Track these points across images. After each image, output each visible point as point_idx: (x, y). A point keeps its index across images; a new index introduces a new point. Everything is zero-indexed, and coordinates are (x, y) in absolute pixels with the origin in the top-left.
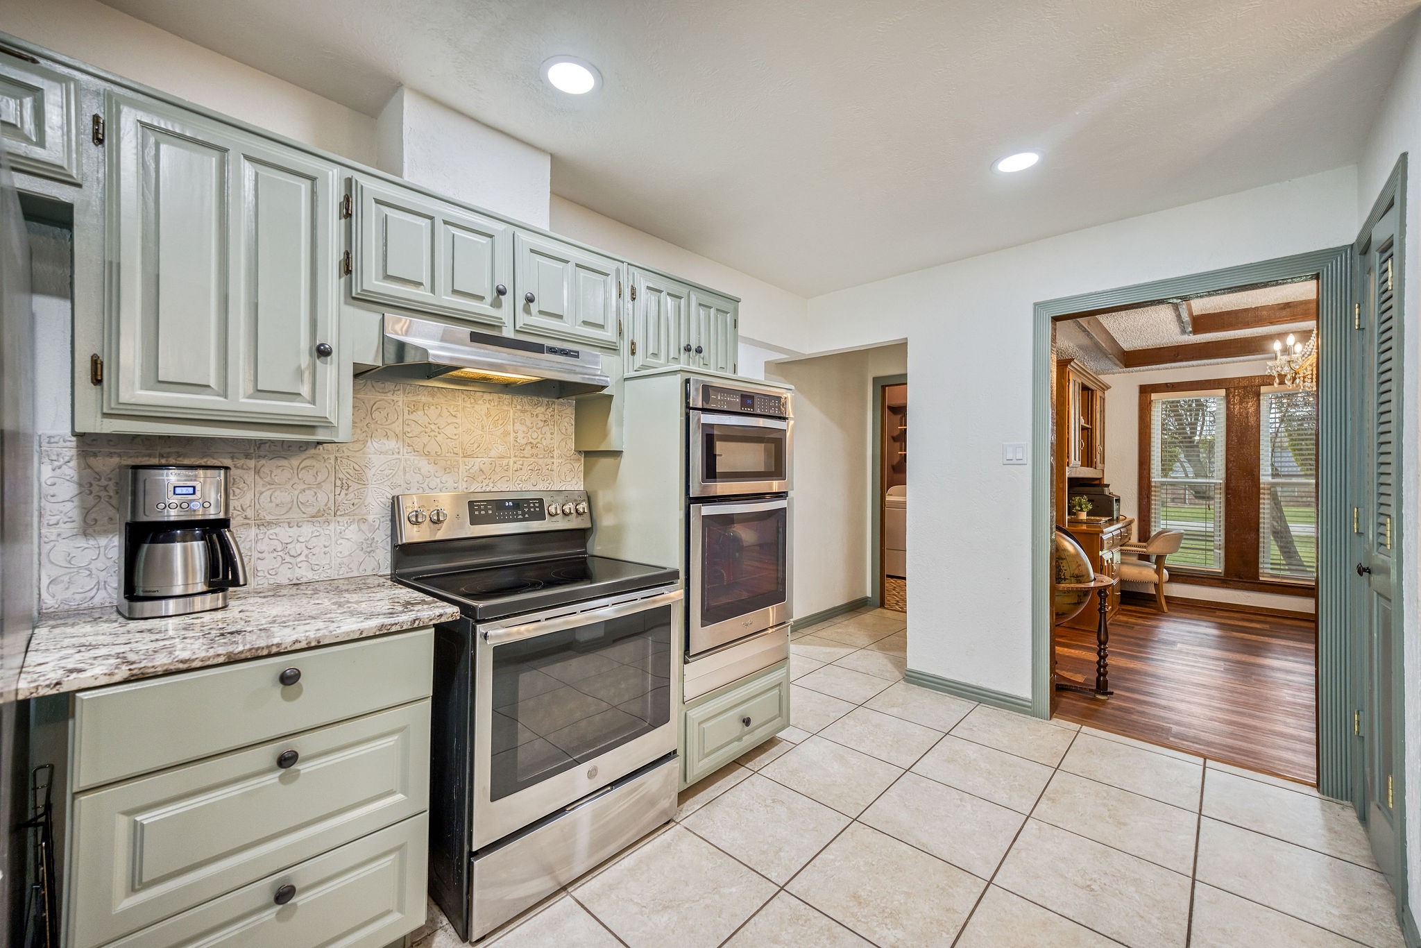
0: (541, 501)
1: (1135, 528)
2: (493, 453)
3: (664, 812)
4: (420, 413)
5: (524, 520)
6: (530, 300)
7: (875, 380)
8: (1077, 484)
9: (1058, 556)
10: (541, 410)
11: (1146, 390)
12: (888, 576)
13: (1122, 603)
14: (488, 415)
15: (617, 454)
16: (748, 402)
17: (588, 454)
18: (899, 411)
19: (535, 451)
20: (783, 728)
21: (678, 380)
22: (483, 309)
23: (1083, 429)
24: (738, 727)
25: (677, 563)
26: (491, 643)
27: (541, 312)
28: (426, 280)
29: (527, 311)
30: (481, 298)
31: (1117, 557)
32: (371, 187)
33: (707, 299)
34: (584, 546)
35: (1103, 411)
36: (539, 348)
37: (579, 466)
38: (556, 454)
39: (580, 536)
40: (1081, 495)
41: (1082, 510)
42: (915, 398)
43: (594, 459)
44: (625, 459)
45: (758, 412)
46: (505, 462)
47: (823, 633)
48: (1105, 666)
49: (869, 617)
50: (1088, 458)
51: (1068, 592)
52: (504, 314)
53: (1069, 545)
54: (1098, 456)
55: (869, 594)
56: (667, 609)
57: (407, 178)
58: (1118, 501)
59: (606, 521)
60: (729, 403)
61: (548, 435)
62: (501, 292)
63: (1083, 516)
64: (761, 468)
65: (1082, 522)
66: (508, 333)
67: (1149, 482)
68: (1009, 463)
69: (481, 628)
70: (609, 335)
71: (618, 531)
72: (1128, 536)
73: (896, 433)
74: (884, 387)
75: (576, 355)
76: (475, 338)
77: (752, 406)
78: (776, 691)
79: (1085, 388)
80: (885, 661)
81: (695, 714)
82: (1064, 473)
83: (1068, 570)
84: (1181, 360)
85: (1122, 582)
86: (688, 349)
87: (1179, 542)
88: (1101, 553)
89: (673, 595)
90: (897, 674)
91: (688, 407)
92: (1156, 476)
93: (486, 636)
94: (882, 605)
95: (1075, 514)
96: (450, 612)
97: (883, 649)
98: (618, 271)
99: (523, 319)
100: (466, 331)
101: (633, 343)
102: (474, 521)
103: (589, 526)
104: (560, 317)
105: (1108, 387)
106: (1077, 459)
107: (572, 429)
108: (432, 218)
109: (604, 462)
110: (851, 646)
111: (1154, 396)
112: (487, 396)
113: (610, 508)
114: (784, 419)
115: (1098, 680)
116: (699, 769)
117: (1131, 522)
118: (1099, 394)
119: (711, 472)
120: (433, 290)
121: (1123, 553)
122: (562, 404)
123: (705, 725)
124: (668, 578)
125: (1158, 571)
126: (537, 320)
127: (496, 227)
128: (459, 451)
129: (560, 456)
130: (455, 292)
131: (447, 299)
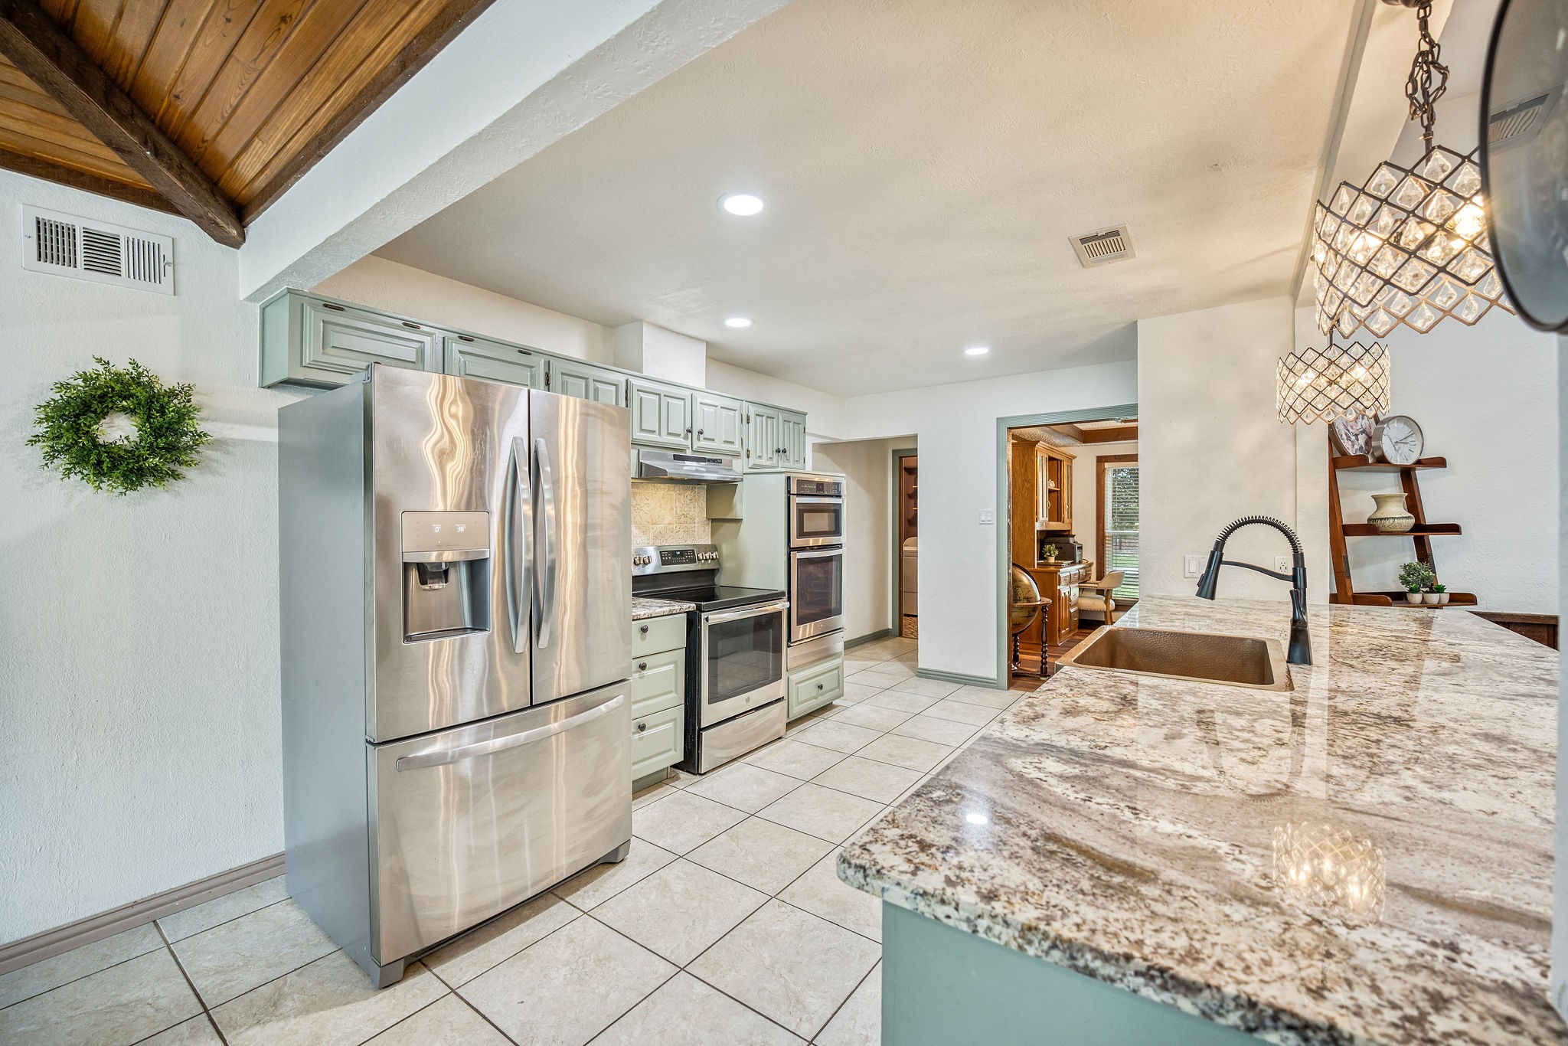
0: (693, 551)
1: (1094, 569)
2: (666, 522)
3: (777, 732)
5: (687, 563)
6: (701, 433)
7: (894, 452)
8: (1047, 537)
9: (1015, 585)
10: (688, 493)
11: (1101, 460)
12: (905, 615)
13: (1079, 628)
15: (740, 521)
16: (820, 489)
17: (713, 520)
18: (912, 471)
19: (686, 519)
20: (839, 697)
21: (783, 477)
22: (679, 441)
23: (1051, 491)
24: (816, 691)
25: (783, 588)
26: (711, 622)
27: (704, 439)
28: (657, 429)
29: (698, 439)
30: (679, 435)
31: (1075, 591)
32: (634, 382)
33: (788, 417)
34: (713, 580)
35: (1070, 477)
36: (703, 460)
37: (708, 528)
38: (696, 521)
39: (711, 573)
40: (1051, 543)
41: (1051, 556)
42: (923, 464)
43: (719, 524)
44: (744, 526)
45: (826, 493)
46: (671, 526)
47: (858, 653)
48: (1045, 663)
49: (890, 643)
50: (1056, 513)
51: (1022, 608)
52: (688, 443)
53: (1026, 579)
54: (1066, 512)
55: (890, 626)
56: (780, 613)
57: (645, 374)
58: (1080, 548)
59: (728, 565)
60: (810, 489)
61: (693, 509)
62: (687, 431)
63: (1052, 560)
64: (826, 529)
65: (1050, 565)
66: (688, 453)
67: (1104, 533)
68: (983, 523)
69: (704, 616)
70: (736, 447)
72: (1088, 575)
73: (910, 492)
74: (901, 458)
75: (720, 461)
76: (674, 457)
77: (823, 490)
78: (836, 672)
79: (1051, 459)
80: (903, 667)
81: (794, 677)
82: (1034, 528)
83: (1021, 594)
84: (1121, 440)
85: (1080, 611)
86: (778, 451)
87: (1121, 580)
88: (1058, 587)
89: (781, 605)
90: (911, 673)
91: (789, 492)
92: (1109, 530)
93: (707, 619)
94: (901, 634)
95: (1045, 559)
96: (692, 606)
97: (901, 660)
98: (741, 407)
99: (696, 444)
100: (672, 454)
101: (748, 451)
102: (664, 563)
103: (717, 567)
104: (713, 440)
105: (1074, 457)
106: (1045, 515)
107: (704, 504)
108: (659, 395)
109: (728, 527)
110: (878, 660)
111: (1107, 465)
112: (663, 486)
113: (733, 558)
114: (840, 496)
115: (1042, 667)
116: (797, 711)
117: (1091, 565)
118: (1065, 464)
119: (802, 534)
120: (660, 435)
121: (1082, 590)
122: (699, 489)
123: (799, 685)
124: (775, 596)
125: (1106, 602)
126: (703, 444)
127: (686, 393)
128: (649, 520)
129: (698, 523)
130: (669, 434)
131: (665, 439)
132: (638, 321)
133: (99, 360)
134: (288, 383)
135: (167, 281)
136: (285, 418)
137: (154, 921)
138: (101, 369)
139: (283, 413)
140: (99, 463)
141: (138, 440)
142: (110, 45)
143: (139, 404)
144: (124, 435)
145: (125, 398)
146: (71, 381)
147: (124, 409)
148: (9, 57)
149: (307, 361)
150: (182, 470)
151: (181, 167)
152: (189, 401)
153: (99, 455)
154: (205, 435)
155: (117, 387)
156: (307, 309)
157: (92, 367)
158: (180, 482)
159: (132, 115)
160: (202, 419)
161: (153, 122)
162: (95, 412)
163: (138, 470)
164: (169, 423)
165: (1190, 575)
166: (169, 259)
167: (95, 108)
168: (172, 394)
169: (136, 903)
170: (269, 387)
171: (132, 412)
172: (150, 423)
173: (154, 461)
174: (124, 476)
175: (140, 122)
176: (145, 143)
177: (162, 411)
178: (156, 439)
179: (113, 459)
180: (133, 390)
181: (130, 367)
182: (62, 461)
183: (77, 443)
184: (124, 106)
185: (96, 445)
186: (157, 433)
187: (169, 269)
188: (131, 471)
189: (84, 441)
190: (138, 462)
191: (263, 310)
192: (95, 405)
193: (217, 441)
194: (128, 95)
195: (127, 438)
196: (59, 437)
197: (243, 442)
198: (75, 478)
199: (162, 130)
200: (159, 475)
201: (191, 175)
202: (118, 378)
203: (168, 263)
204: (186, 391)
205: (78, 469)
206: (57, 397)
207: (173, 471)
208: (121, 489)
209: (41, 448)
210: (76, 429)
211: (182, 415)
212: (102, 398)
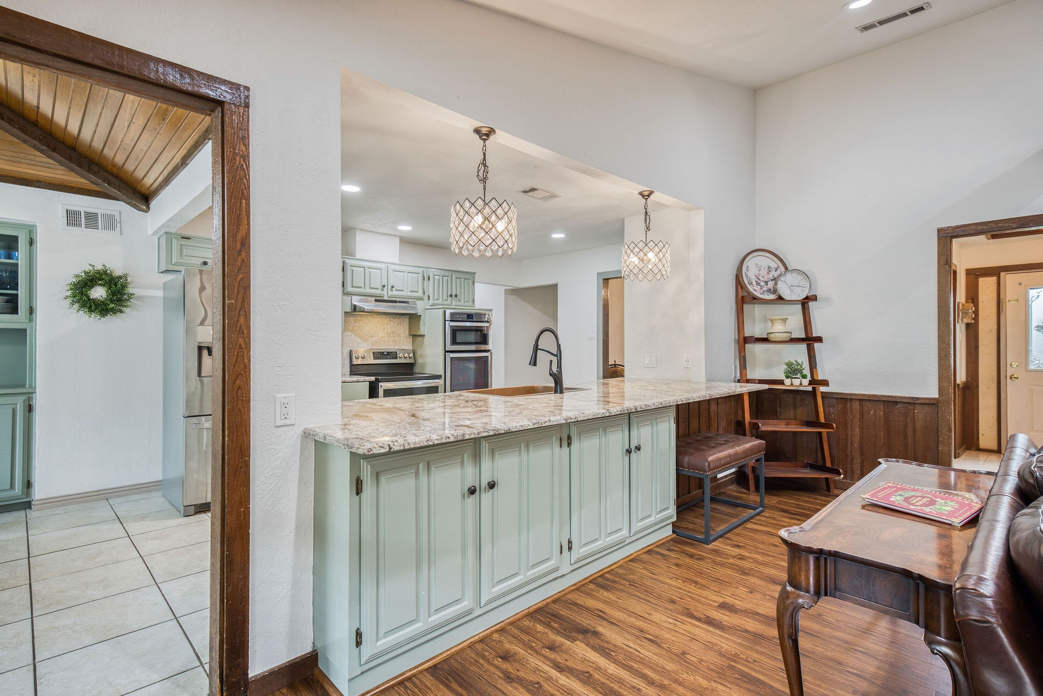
0: (396, 352)
2: (380, 336)
4: (357, 323)
5: (391, 359)
6: (393, 287)
14: (378, 322)
15: (424, 335)
16: (469, 317)
17: (413, 336)
19: (394, 335)
21: (442, 310)
22: (378, 292)
25: (442, 373)
26: (383, 388)
27: (396, 290)
28: (363, 287)
29: (392, 290)
30: (378, 289)
32: (348, 261)
33: (459, 275)
34: (412, 369)
36: (395, 302)
37: (410, 340)
38: (401, 336)
39: (411, 365)
43: (415, 338)
44: (426, 338)
45: (475, 320)
46: (383, 339)
52: (385, 292)
57: (357, 257)
59: (420, 361)
60: (462, 318)
61: (399, 329)
62: (384, 286)
66: (386, 298)
69: (380, 384)
70: (420, 294)
71: (423, 365)
75: (407, 302)
76: (376, 301)
77: (472, 318)
86: (451, 296)
89: (441, 382)
91: (445, 320)
96: (373, 379)
98: (423, 271)
99: (390, 293)
100: (373, 299)
101: (429, 296)
102: (375, 358)
103: (414, 362)
104: (403, 291)
107: (408, 327)
108: (364, 268)
109: (419, 339)
112: (378, 316)
113: (421, 356)
114: (490, 322)
119: (454, 342)
120: (365, 289)
122: (404, 318)
124: (438, 377)
126: (395, 293)
127: (383, 266)
128: (369, 335)
129: (403, 337)
130: (371, 288)
131: (368, 291)
132: (354, 229)
133: (91, 265)
134: (167, 271)
135: (118, 230)
136: (166, 287)
137: (107, 499)
138: (91, 268)
139: (164, 284)
140: (91, 307)
141: (106, 297)
142: (89, 152)
143: (106, 282)
144: (100, 295)
145: (101, 280)
146: (80, 274)
147: (101, 285)
148: (56, 161)
149: (173, 262)
150: (124, 309)
151: (120, 186)
152: (127, 280)
153: (90, 303)
154: (133, 294)
155: (98, 276)
156: (174, 239)
157: (88, 268)
158: (123, 314)
159: (99, 172)
160: (132, 288)
161: (107, 172)
162: (89, 286)
163: (106, 309)
164: (118, 290)
165: (646, 366)
166: (118, 220)
167: (85, 173)
168: (120, 277)
169: (100, 490)
170: (162, 273)
171: (104, 285)
172: (111, 290)
173: (112, 306)
174: (100, 312)
175: (102, 173)
176: (104, 181)
177: (116, 285)
178: (113, 296)
179: (96, 305)
180: (104, 277)
181: (103, 267)
182: (76, 306)
183: (82, 299)
184: (95, 168)
185: (89, 299)
186: (114, 294)
187: (118, 225)
188: (103, 310)
189: (85, 298)
190: (106, 306)
191: (159, 239)
192: (89, 283)
193: (140, 297)
194: (97, 165)
195: (101, 296)
196: (75, 296)
197: (150, 297)
198: (81, 313)
199: (111, 173)
200: (114, 311)
201: (124, 188)
202: (98, 272)
203: (118, 222)
204: (125, 276)
205: (82, 309)
206: (75, 280)
207: (120, 310)
208: (99, 317)
209: (69, 300)
210: (82, 293)
211: (124, 286)
212: (92, 280)
